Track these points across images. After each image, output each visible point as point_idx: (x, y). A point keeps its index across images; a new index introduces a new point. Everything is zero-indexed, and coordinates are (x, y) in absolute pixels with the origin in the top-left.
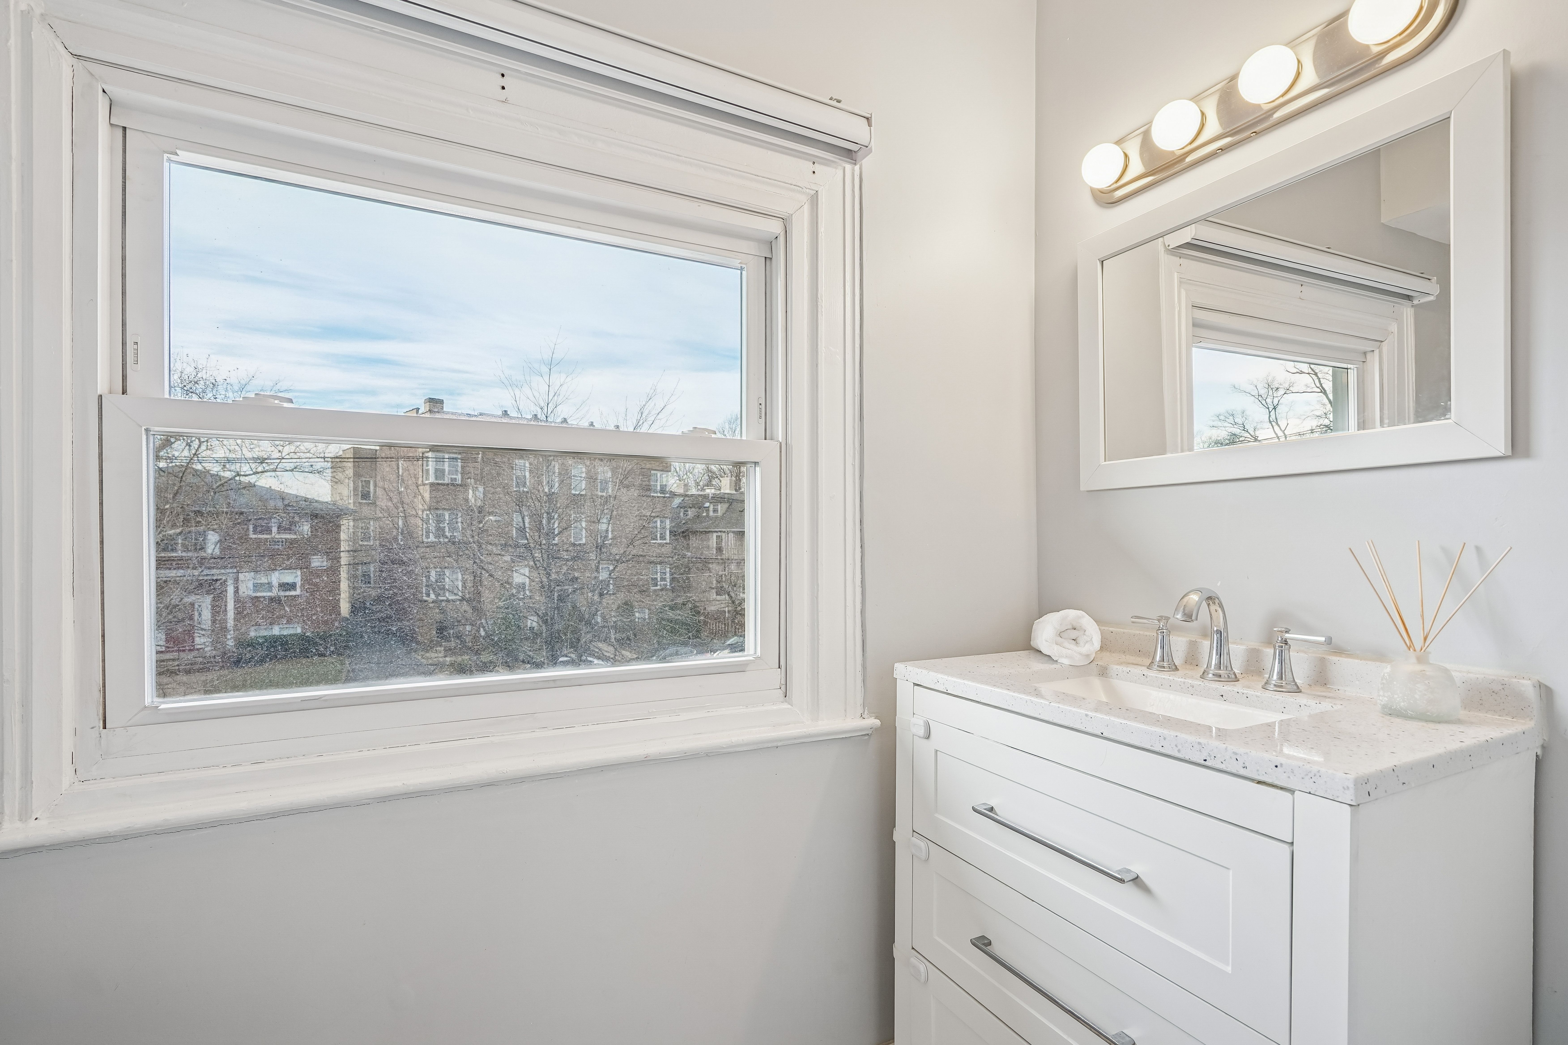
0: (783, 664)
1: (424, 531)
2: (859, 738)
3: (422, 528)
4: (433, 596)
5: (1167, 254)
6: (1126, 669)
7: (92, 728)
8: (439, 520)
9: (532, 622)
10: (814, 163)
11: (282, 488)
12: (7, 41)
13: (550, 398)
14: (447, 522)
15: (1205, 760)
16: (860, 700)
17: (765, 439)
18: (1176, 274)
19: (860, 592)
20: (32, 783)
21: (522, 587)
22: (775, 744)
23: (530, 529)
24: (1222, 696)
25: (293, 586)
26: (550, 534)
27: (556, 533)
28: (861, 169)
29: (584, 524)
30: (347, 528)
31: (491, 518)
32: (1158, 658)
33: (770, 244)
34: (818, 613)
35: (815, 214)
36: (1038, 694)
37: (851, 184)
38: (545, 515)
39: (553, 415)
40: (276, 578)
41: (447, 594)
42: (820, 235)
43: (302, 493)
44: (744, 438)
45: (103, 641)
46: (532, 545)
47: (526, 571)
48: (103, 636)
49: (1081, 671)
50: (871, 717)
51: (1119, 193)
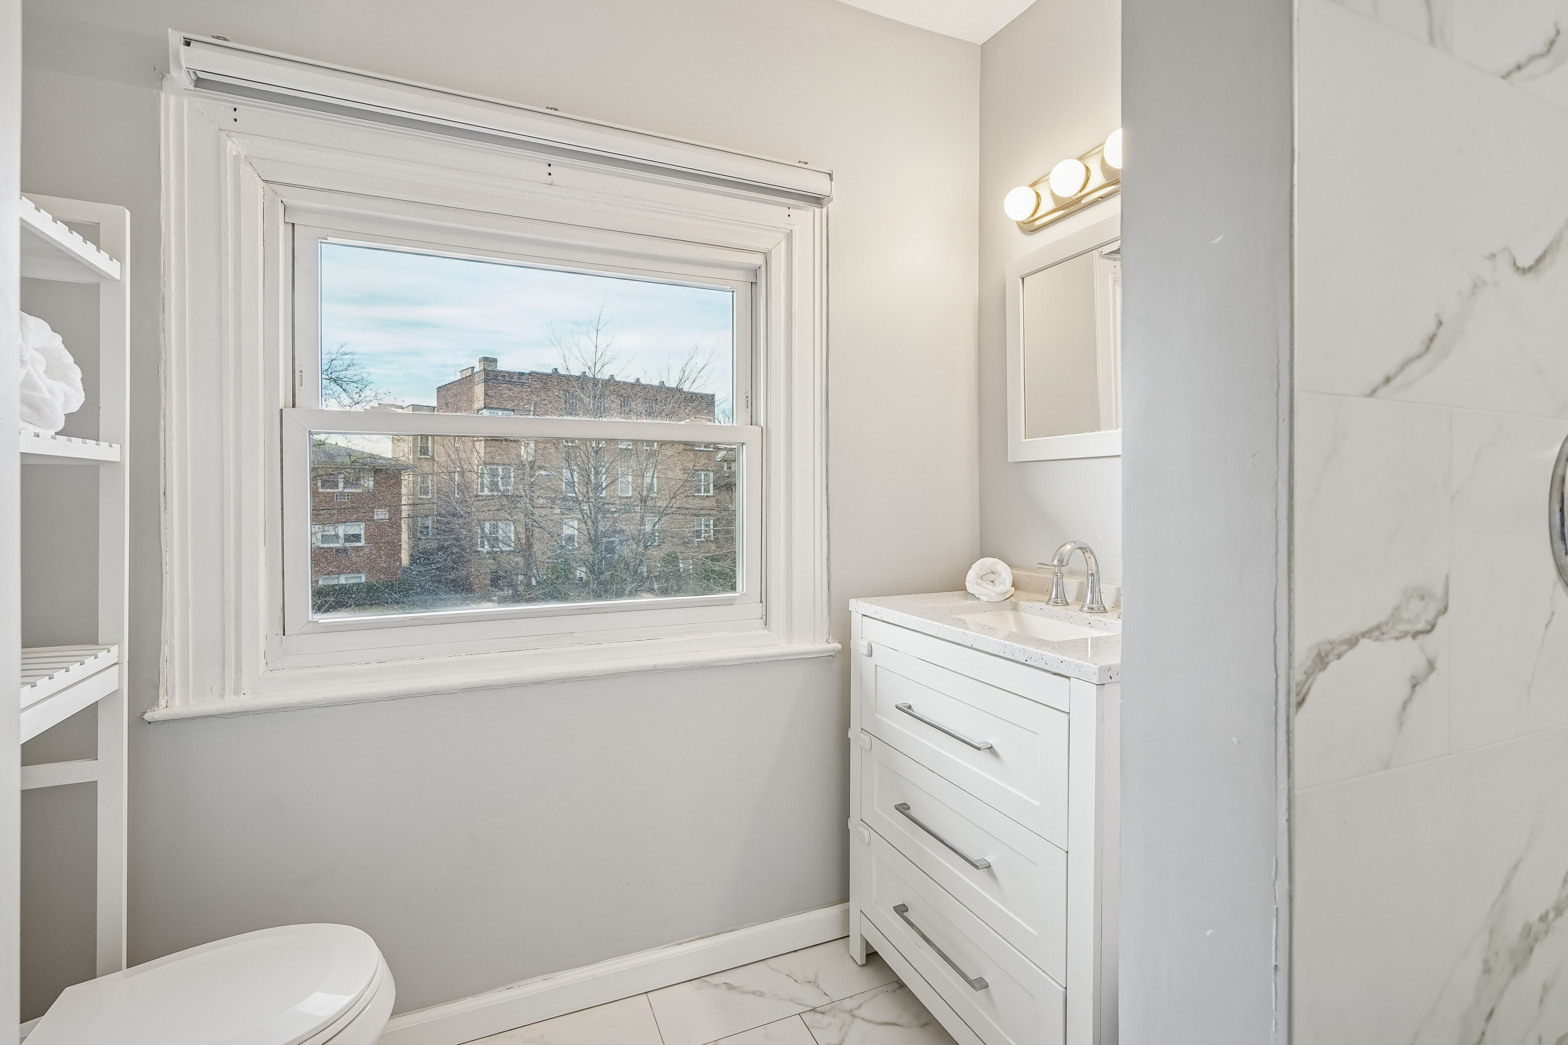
0: (764, 599)
1: (479, 485)
2: (825, 658)
3: (478, 482)
4: (487, 547)
5: (1102, 258)
6: (1030, 604)
7: (277, 635)
8: (494, 474)
9: (581, 572)
10: (789, 208)
11: (350, 445)
12: (226, 177)
13: (598, 357)
14: (501, 476)
15: (1026, 661)
16: (825, 629)
17: (751, 425)
18: (1110, 274)
19: (826, 544)
20: (242, 670)
21: (570, 539)
22: (755, 661)
23: (579, 484)
24: (1090, 623)
25: (357, 537)
26: (598, 487)
27: (604, 487)
28: (827, 210)
29: (630, 478)
30: (407, 481)
31: (542, 472)
32: (1053, 596)
33: (756, 271)
34: (792, 561)
35: (790, 247)
36: (963, 624)
37: (819, 223)
38: (593, 470)
39: (600, 373)
40: (341, 530)
41: (501, 545)
42: (794, 264)
43: (367, 450)
44: (735, 425)
45: (283, 576)
46: (580, 498)
47: (575, 524)
48: (283, 573)
49: (995, 606)
50: (834, 642)
51: (1038, 223)
